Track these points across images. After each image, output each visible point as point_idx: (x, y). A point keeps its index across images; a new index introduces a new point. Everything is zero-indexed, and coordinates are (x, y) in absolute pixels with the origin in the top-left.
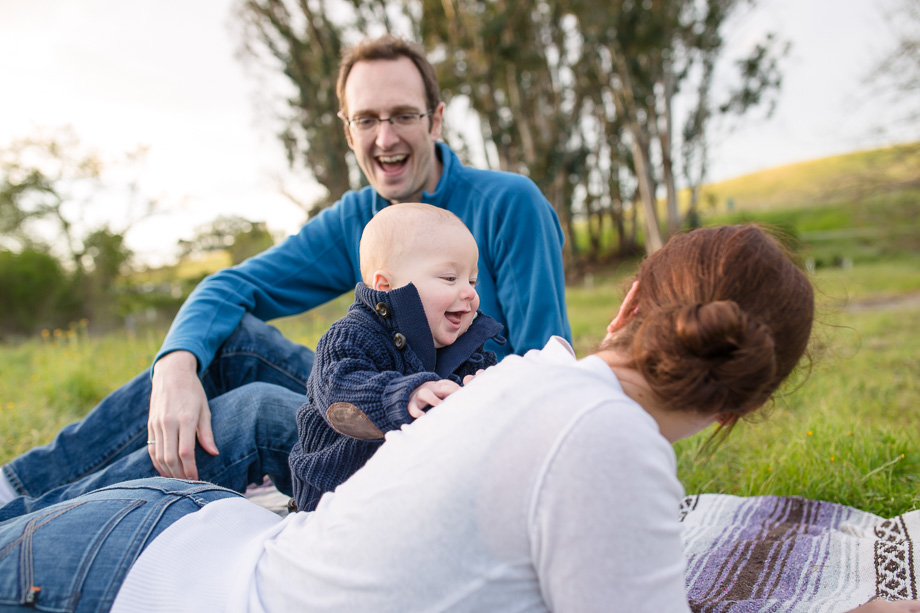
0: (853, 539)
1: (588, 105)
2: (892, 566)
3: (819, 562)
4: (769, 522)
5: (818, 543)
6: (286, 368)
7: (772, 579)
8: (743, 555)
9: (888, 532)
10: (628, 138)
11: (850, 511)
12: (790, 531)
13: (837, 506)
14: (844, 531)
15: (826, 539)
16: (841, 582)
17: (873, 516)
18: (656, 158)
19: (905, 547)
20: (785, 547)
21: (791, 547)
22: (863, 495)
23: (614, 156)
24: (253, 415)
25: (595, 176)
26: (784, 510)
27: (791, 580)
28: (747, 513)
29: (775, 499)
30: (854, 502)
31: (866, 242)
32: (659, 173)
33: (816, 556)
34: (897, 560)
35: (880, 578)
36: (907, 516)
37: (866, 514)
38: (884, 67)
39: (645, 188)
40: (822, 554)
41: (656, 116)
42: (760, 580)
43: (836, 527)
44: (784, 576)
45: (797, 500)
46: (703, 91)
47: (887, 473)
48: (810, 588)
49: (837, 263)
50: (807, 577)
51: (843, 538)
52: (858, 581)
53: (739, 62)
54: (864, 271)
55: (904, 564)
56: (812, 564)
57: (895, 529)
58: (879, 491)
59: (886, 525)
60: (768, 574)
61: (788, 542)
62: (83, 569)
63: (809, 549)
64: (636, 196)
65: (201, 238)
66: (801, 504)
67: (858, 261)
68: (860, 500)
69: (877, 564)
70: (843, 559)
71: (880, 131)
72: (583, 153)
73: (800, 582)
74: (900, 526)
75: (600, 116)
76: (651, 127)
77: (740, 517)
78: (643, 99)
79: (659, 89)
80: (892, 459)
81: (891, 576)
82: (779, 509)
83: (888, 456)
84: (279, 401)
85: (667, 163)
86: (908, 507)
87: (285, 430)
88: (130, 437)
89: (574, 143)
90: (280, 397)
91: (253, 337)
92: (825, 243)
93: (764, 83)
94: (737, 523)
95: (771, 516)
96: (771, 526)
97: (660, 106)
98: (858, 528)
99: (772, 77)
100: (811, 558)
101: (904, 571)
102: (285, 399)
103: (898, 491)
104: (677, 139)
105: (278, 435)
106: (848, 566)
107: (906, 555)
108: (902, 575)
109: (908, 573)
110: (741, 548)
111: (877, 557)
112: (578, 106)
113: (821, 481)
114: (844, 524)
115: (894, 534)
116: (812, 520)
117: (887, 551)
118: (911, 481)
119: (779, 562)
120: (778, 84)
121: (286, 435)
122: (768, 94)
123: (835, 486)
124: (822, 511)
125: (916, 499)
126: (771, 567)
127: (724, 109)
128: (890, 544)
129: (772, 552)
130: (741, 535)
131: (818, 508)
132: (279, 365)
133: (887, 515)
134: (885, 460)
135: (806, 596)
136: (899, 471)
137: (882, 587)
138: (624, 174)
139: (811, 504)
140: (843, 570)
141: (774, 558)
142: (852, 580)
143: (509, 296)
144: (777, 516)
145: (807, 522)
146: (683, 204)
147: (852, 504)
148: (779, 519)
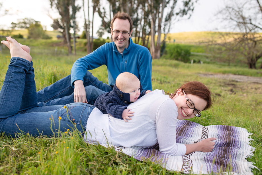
0: (199, 129)
1: (141, 6)
2: (205, 134)
3: (192, 132)
4: (183, 124)
5: (192, 129)
6: (93, 83)
7: (184, 134)
8: (179, 129)
9: (204, 129)
10: (150, 17)
11: (198, 124)
12: (187, 126)
13: (196, 123)
14: (196, 128)
15: (193, 129)
16: (196, 136)
17: (202, 126)
18: (157, 25)
19: (207, 131)
20: (186, 129)
21: (188, 129)
22: (201, 122)
23: (145, 22)
24: (91, 92)
25: (139, 26)
26: (186, 123)
27: (187, 135)
28: (179, 123)
29: (184, 120)
30: (199, 123)
31: (207, 57)
32: (157, 28)
33: (192, 131)
34: (206, 133)
35: (202, 136)
36: (208, 126)
37: (201, 125)
38: (220, 12)
39: (152, 32)
40: (193, 131)
41: (159, 13)
42: (182, 134)
43: (195, 127)
44: (186, 134)
45: (188, 121)
46: (173, 8)
47: (206, 118)
48: (190, 137)
49: (199, 62)
50: (190, 134)
51: (197, 129)
52: (198, 136)
53: (183, 1)
54: (205, 65)
55: (207, 134)
56: (191, 133)
57: (206, 128)
58: (204, 121)
59: (204, 127)
60: (183, 133)
61: (187, 128)
62: (81, 117)
63: (191, 130)
64: (150, 34)
65: (20, 23)
66: (189, 122)
67: (204, 63)
68: (200, 123)
69: (202, 134)
70: (196, 132)
71: (217, 29)
72: (137, 20)
73: (189, 135)
74: (207, 128)
75: (143, 10)
76: (157, 15)
77: (178, 123)
78: (156, 8)
79: (161, 5)
80: (207, 116)
81: (204, 136)
82: (185, 122)
83: (206, 115)
84: (95, 90)
85: (160, 26)
86: (209, 125)
87: (96, 96)
88: (59, 93)
89: (135, 16)
90: (96, 89)
91: (88, 76)
92: (197, 56)
93: (189, 9)
94: (177, 124)
95: (183, 123)
96: (183, 125)
97: (160, 10)
98: (199, 127)
99: (192, 8)
100: (191, 132)
101: (206, 135)
102: (96, 90)
103: (207, 122)
104: (163, 20)
105: (94, 97)
106: (197, 134)
107: (207, 133)
108: (206, 136)
109: (207, 135)
110: (179, 128)
111: (202, 132)
112: (138, 6)
113: (193, 118)
114: (196, 126)
115: (205, 129)
116: (191, 125)
117: (204, 131)
118: (210, 120)
119: (185, 132)
120: (193, 10)
121: (96, 97)
122: (190, 12)
123: (196, 119)
124: (193, 124)
125: (210, 124)
126: (184, 132)
127: (177, 14)
128: (205, 130)
129: (184, 130)
130: (178, 126)
131: (192, 123)
132: (92, 82)
133: (204, 126)
134: (206, 116)
135: (189, 138)
136: (208, 118)
137: (202, 137)
138: (147, 27)
139: (191, 122)
140: (196, 134)
141: (184, 131)
142: (197, 136)
143: (142, 73)
144: (184, 124)
145: (190, 125)
146: (162, 39)
147: (198, 123)
148: (185, 124)
